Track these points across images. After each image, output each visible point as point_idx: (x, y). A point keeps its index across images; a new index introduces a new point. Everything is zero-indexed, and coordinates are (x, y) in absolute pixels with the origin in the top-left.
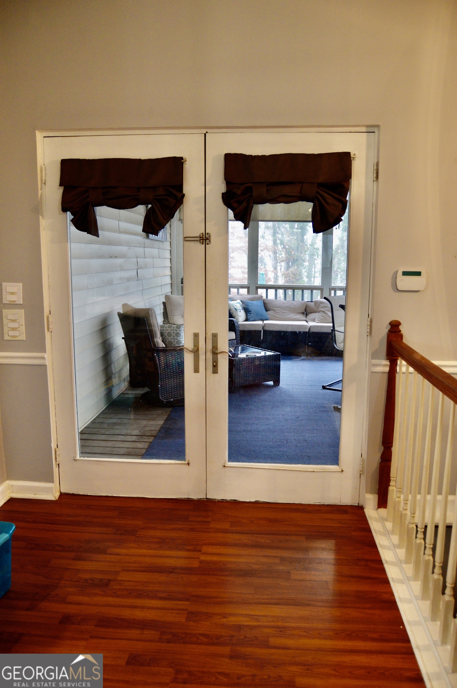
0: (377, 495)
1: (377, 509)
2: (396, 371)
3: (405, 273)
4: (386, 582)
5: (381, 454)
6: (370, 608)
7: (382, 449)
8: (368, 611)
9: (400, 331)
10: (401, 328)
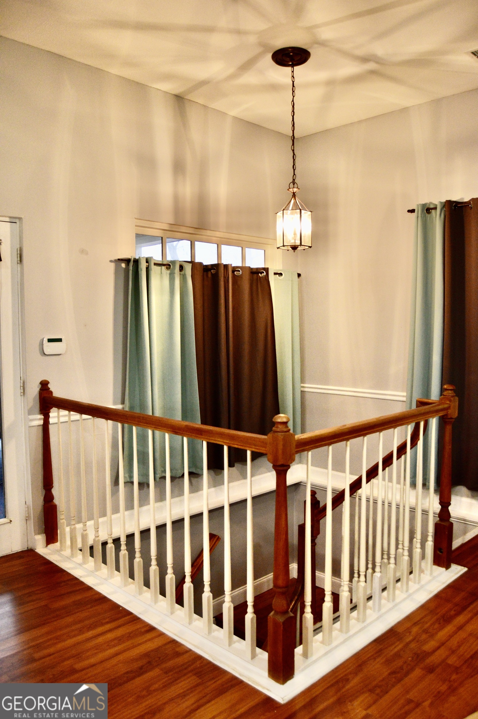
0: (45, 534)
1: (47, 546)
2: (49, 423)
3: (50, 340)
4: (89, 589)
5: (43, 497)
6: (91, 607)
7: (44, 492)
8: (91, 610)
9: (49, 389)
10: (49, 386)
